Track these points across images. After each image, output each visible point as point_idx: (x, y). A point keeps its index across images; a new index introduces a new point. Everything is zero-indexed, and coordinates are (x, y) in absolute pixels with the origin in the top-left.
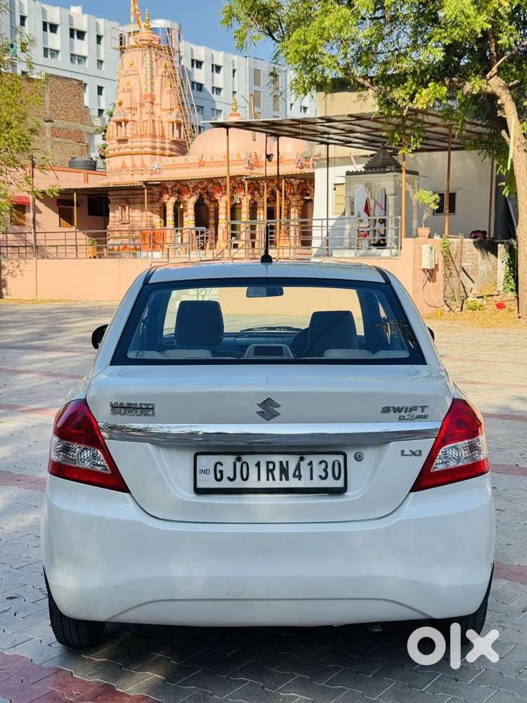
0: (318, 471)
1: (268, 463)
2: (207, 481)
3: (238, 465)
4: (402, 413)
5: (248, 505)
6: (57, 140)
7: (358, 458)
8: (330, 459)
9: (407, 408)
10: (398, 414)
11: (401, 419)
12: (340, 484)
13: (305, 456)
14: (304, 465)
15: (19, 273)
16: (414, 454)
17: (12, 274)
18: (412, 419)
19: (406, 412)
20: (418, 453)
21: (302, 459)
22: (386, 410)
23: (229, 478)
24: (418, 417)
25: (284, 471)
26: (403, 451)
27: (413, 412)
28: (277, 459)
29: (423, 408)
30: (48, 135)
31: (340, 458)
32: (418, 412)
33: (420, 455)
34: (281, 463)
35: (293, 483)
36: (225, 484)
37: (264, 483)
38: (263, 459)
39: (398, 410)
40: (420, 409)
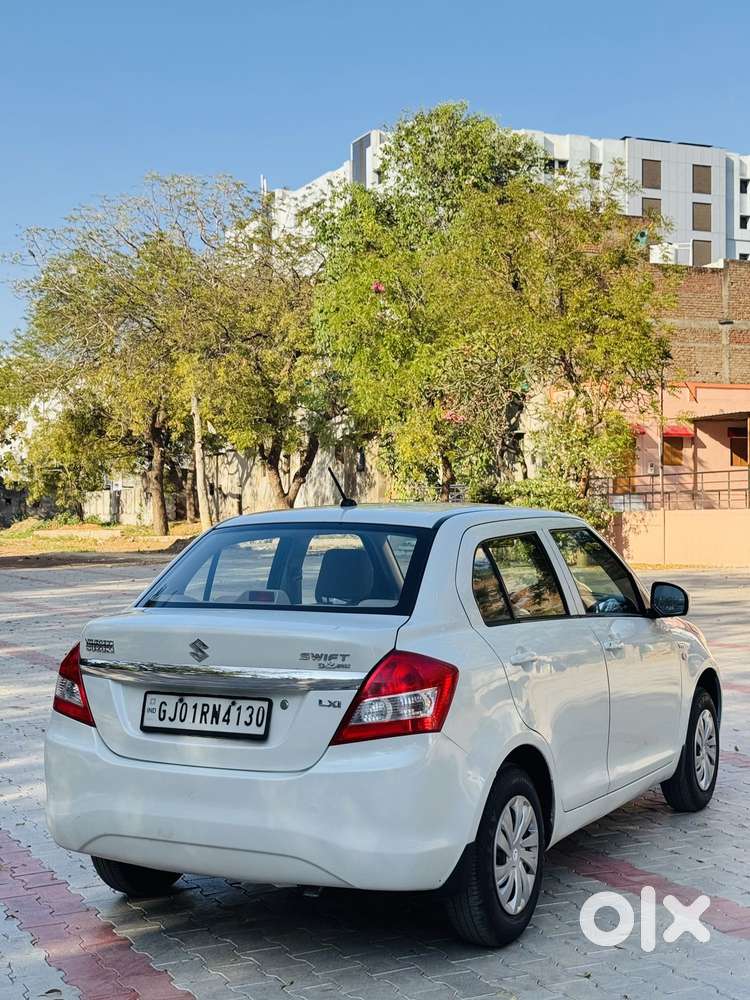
0: (245, 717)
1: (204, 705)
2: (152, 720)
3: (180, 705)
4: (322, 661)
5: (182, 746)
6: (737, 346)
7: (284, 706)
8: (256, 705)
9: (326, 655)
10: (317, 662)
11: (322, 667)
12: (260, 731)
13: (237, 701)
14: (234, 710)
15: (643, 529)
16: (332, 704)
17: (634, 529)
18: (332, 668)
19: (325, 659)
20: (336, 704)
21: (233, 704)
22: (305, 656)
23: (170, 718)
24: (339, 666)
25: (216, 715)
26: (320, 701)
27: (332, 661)
28: (211, 702)
29: (344, 657)
30: (725, 341)
31: (265, 705)
32: (339, 661)
33: (339, 706)
34: (214, 706)
35: (222, 727)
36: (166, 724)
37: (197, 726)
38: (200, 701)
39: (317, 657)
40: (340, 658)
